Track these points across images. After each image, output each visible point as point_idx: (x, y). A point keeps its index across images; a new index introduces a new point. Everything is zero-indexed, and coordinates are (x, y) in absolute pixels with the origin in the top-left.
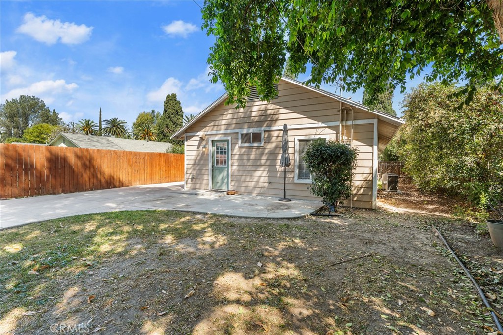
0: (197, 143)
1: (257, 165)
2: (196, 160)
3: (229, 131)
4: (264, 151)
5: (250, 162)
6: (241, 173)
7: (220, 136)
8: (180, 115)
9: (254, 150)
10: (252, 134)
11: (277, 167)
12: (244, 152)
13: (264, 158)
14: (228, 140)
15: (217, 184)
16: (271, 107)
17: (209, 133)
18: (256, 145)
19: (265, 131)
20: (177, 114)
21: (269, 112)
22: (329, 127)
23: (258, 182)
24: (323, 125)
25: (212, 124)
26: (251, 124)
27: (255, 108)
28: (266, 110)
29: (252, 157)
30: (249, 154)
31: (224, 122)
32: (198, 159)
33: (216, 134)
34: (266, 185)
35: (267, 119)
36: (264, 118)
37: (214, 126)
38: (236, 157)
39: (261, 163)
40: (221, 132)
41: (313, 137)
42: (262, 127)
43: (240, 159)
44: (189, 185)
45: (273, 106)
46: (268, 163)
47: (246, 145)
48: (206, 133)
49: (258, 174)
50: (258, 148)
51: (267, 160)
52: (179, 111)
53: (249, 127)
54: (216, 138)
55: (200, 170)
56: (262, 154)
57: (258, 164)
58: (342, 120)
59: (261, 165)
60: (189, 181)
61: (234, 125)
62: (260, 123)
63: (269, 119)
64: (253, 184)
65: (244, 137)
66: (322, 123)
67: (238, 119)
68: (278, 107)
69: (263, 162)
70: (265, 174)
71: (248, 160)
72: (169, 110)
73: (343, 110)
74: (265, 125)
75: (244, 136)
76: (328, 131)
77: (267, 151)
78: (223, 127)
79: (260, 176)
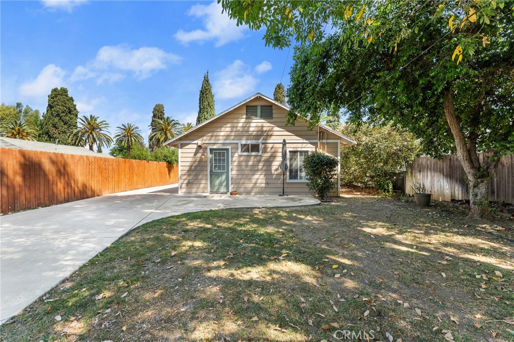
0: (194, 151)
1: (254, 170)
2: (192, 166)
3: (228, 142)
4: (261, 159)
5: (249, 168)
6: (240, 177)
7: (218, 145)
8: (73, 114)
9: (252, 158)
10: (251, 145)
11: (273, 171)
12: (243, 159)
13: (261, 164)
14: (228, 149)
15: (214, 187)
16: (266, 125)
17: (206, 142)
18: (254, 154)
19: (262, 143)
20: (70, 113)
21: (265, 129)
22: (311, 143)
23: (256, 183)
24: (307, 142)
25: (210, 134)
26: (249, 137)
27: (252, 125)
28: (262, 127)
29: (250, 163)
30: (247, 161)
31: (222, 134)
32: (194, 165)
33: (214, 144)
34: (263, 185)
35: (263, 134)
36: (261, 133)
37: (212, 136)
38: (236, 163)
39: (258, 168)
40: (220, 142)
41: (299, 149)
42: (259, 140)
43: (239, 165)
44: (184, 190)
45: (269, 124)
46: (264, 168)
47: (245, 154)
48: (204, 142)
49: (256, 177)
50: (256, 156)
51: (263, 166)
52: (73, 109)
53: (247, 139)
54: (215, 147)
55: (197, 175)
56: (259, 161)
57: (256, 169)
58: (320, 139)
59: (258, 170)
60: (184, 186)
61: (233, 137)
62: (257, 137)
63: (265, 134)
64: (251, 185)
65: (244, 147)
66: (306, 140)
67: (237, 132)
68: (272, 125)
69: (260, 167)
70: (262, 177)
71: (247, 166)
72: (58, 107)
73: (320, 132)
74: (262, 139)
75: (242, 146)
76: (310, 145)
77: (263, 159)
78: (221, 137)
79: (258, 179)
